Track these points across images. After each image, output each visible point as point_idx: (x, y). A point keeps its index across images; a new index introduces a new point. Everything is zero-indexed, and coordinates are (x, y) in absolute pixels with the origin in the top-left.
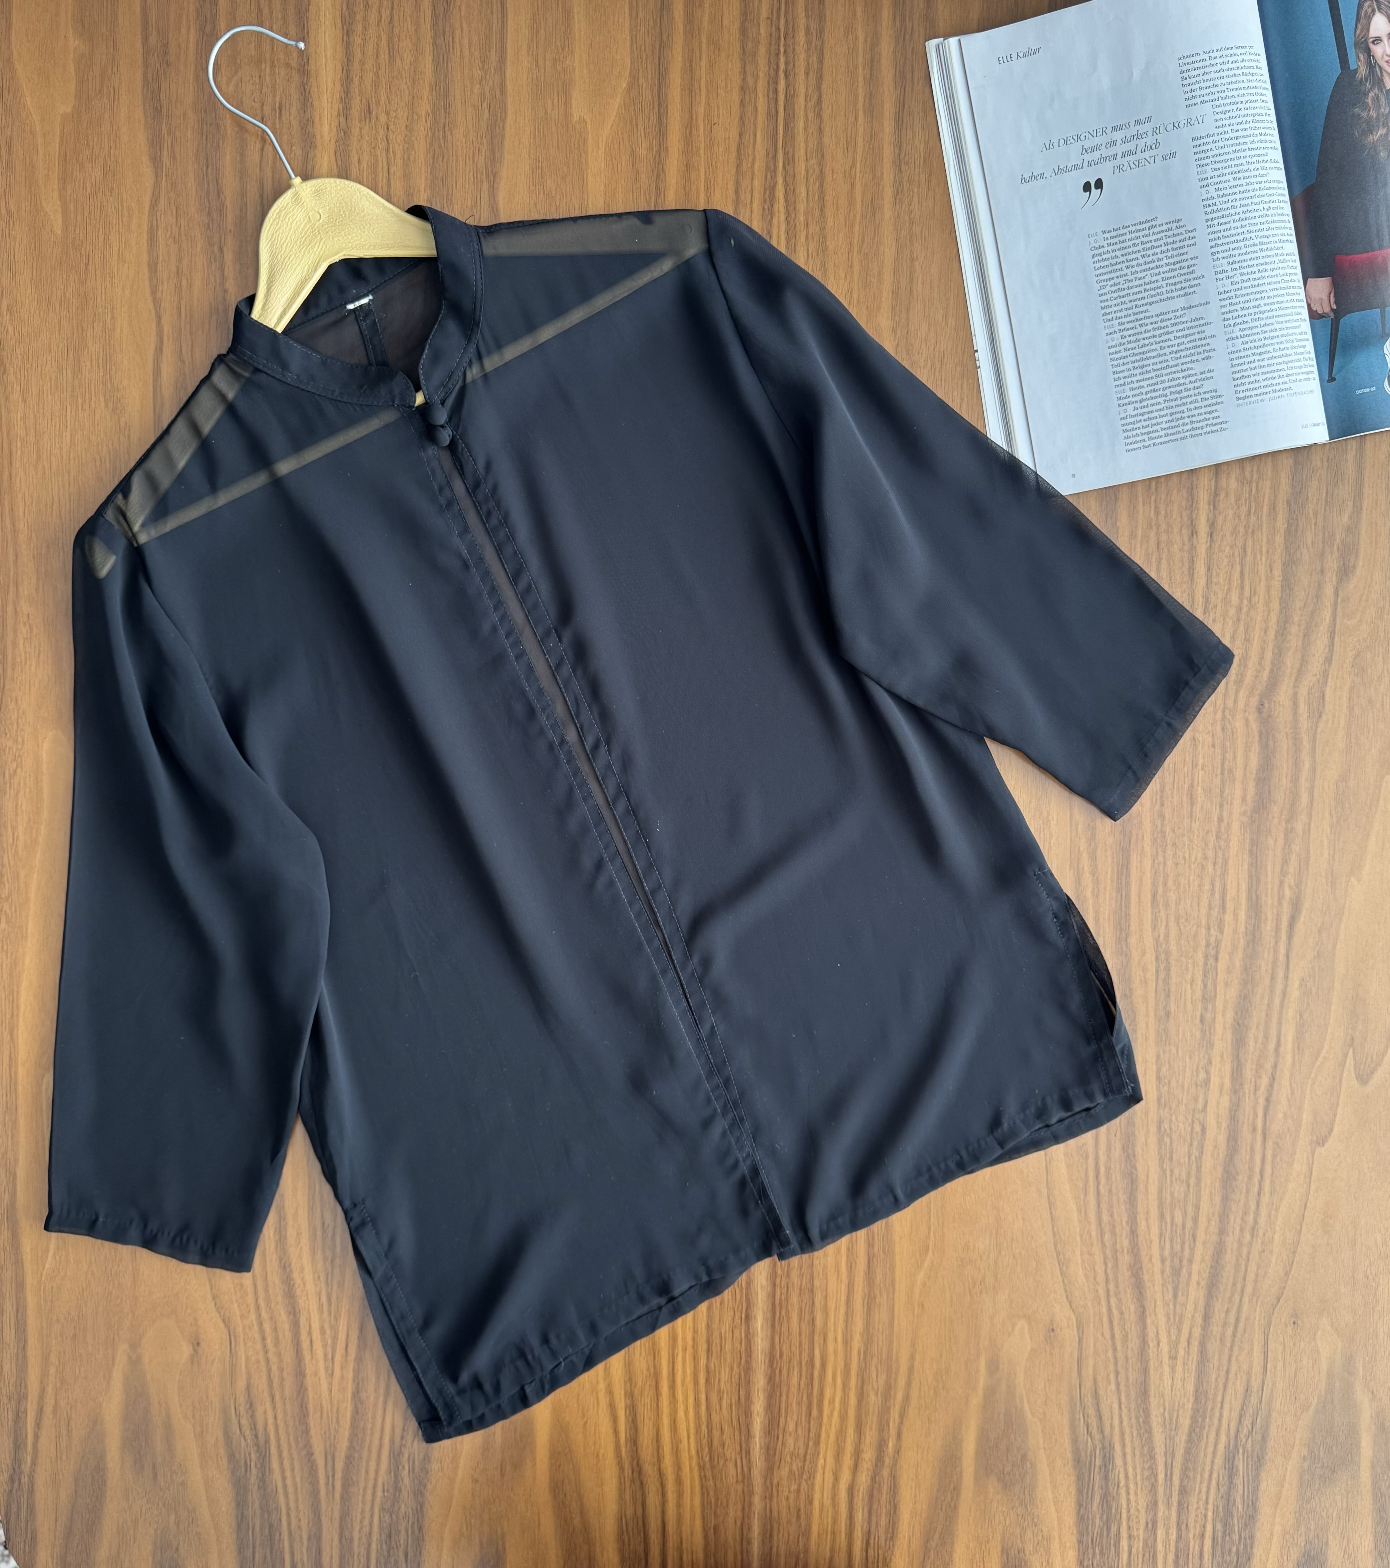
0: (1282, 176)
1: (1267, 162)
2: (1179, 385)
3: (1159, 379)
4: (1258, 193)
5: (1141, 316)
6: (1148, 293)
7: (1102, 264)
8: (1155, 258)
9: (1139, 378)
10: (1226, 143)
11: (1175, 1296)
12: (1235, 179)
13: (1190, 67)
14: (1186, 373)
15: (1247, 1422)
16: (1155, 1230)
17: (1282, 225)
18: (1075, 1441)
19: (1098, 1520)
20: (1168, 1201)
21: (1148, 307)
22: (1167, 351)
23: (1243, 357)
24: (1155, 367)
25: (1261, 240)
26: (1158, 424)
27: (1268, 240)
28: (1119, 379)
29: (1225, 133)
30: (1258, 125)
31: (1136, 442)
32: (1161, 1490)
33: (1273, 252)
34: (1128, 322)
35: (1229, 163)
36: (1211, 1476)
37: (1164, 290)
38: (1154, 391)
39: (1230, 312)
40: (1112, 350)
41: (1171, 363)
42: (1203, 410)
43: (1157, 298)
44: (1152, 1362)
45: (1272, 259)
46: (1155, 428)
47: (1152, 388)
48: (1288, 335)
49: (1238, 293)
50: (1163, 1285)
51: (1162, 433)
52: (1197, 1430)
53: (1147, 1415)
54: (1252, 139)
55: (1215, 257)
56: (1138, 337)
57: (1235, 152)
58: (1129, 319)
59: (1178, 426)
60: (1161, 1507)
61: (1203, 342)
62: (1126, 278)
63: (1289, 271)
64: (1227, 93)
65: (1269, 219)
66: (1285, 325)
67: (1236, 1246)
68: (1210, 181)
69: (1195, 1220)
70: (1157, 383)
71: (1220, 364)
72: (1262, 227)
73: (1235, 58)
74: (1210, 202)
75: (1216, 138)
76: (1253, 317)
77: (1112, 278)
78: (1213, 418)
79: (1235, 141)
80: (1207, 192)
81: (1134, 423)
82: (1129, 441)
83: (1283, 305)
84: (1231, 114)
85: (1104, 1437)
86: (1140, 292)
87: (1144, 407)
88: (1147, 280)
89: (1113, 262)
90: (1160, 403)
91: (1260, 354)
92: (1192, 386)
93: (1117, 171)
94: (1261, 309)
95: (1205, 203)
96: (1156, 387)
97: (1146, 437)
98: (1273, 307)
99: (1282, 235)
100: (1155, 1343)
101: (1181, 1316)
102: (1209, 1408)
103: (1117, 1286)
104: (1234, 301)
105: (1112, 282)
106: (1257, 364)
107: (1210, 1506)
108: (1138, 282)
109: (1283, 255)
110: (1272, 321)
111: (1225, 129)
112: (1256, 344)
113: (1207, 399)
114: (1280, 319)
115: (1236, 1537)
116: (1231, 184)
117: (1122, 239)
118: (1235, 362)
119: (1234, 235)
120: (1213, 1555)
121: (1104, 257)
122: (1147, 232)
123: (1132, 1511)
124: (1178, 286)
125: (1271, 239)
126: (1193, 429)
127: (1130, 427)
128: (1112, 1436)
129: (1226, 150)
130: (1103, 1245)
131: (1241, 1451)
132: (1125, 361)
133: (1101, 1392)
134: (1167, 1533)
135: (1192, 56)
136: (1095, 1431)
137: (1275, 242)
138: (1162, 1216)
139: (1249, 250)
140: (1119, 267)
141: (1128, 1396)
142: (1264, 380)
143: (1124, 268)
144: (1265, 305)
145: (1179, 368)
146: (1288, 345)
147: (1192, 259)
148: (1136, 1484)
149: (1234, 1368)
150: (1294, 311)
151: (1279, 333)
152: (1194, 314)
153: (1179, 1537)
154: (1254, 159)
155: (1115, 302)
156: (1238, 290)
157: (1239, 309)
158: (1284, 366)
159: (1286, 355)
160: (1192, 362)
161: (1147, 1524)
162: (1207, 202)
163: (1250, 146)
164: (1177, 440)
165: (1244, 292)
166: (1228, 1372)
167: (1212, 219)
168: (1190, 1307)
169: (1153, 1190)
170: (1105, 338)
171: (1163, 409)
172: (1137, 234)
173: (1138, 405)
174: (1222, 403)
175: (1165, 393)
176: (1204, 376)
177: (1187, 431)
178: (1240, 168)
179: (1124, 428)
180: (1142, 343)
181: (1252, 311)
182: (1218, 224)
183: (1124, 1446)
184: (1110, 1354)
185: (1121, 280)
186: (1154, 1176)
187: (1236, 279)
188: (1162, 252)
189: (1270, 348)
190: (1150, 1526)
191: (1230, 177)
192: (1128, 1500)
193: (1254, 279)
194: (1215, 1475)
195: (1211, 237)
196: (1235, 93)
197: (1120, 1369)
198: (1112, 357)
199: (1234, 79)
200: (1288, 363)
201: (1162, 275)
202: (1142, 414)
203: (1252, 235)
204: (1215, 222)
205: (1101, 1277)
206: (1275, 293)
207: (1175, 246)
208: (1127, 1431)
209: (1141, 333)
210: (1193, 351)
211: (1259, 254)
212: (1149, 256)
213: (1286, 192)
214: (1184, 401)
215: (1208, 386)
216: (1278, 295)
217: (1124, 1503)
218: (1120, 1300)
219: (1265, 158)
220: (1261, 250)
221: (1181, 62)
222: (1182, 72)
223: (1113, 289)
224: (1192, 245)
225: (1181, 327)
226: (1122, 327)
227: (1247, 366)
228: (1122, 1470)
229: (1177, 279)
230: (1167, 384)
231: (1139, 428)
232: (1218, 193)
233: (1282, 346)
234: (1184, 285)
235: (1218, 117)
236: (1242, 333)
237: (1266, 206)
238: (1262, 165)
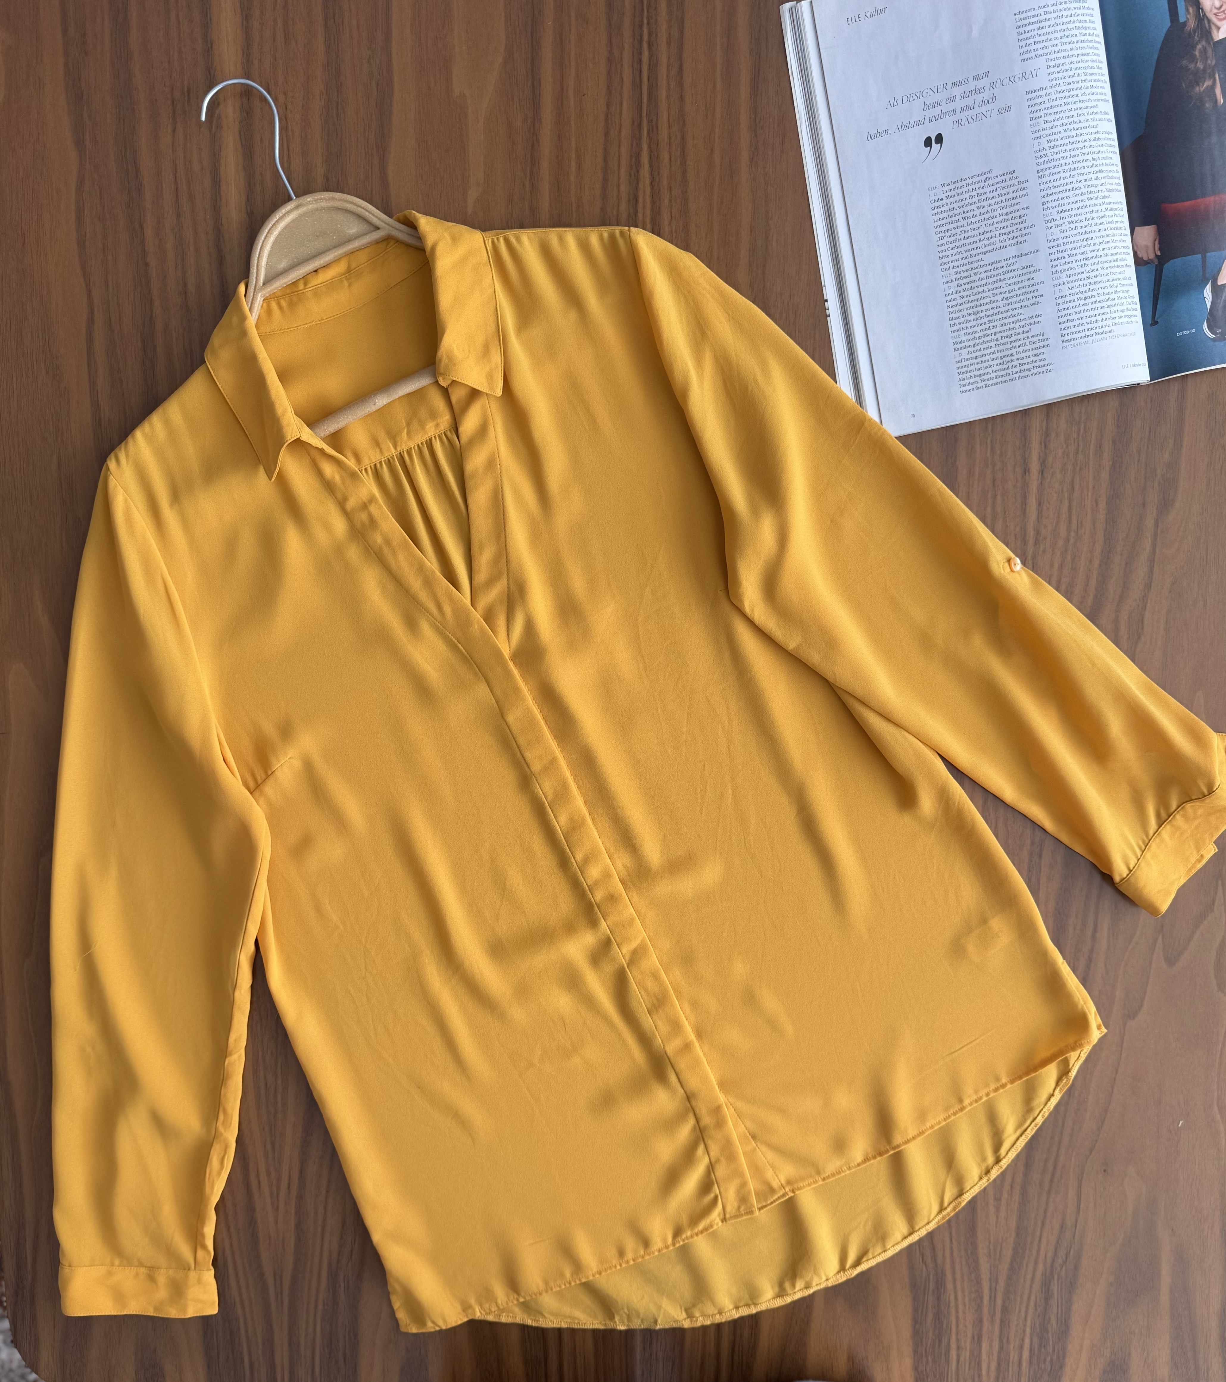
0: (1112, 127)
1: (1097, 113)
2: (1010, 329)
3: (991, 325)
4: (1087, 144)
5: (976, 265)
6: (982, 243)
7: (941, 216)
8: (989, 209)
9: (973, 323)
10: (1058, 95)
12: (1065, 131)
13: (1026, 22)
14: (1016, 319)
15: (1062, 1254)
17: (1110, 174)
19: (930, 1335)
21: (982, 256)
22: (999, 297)
23: (1069, 302)
24: (988, 313)
25: (1089, 189)
26: (990, 366)
27: (1096, 189)
28: (955, 324)
29: (1057, 85)
30: (1089, 78)
31: (970, 384)
32: (985, 1310)
33: (1100, 201)
34: (964, 271)
35: (1061, 115)
36: (1029, 1298)
37: (997, 239)
38: (987, 335)
39: (1058, 259)
40: (949, 298)
41: (1002, 309)
42: (1030, 353)
43: (990, 248)
45: (1099, 208)
46: (987, 370)
47: (985, 333)
48: (1112, 280)
49: (1066, 240)
51: (993, 375)
52: (1018, 1261)
53: (974, 1246)
54: (1082, 91)
55: (1045, 207)
56: (973, 285)
57: (1066, 104)
58: (964, 268)
59: (1008, 368)
60: (986, 1323)
61: (1032, 288)
62: (963, 229)
63: (1115, 219)
64: (1060, 47)
65: (1097, 169)
66: (1108, 271)
68: (1042, 133)
70: (989, 329)
71: (1047, 310)
72: (1090, 176)
73: (1068, 13)
74: (1042, 153)
75: (1048, 91)
76: (1079, 263)
77: (950, 230)
78: (1040, 360)
79: (1067, 94)
80: (1039, 144)
81: (968, 366)
82: (964, 382)
83: (1108, 252)
84: (1063, 68)
85: (936, 1264)
86: (975, 242)
87: (978, 351)
88: (981, 231)
89: (951, 213)
90: (991, 347)
91: (1085, 299)
92: (1020, 330)
93: (956, 126)
94: (1087, 256)
95: (1036, 154)
96: (989, 332)
97: (978, 379)
98: (1099, 253)
99: (1110, 184)
102: (1029, 1242)
104: (1061, 248)
105: (950, 233)
106: (1082, 308)
107: (1029, 1323)
108: (973, 233)
109: (1110, 203)
110: (1098, 267)
111: (1058, 82)
112: (1081, 289)
113: (1035, 342)
114: (1105, 265)
115: (1050, 1349)
116: (1062, 136)
117: (959, 191)
118: (1061, 307)
119: (1064, 185)
120: (1031, 1363)
121: (943, 209)
122: (982, 184)
123: (961, 1326)
124: (1010, 236)
125: (1099, 188)
126: (1021, 371)
127: (964, 370)
128: (944, 1264)
129: (1058, 102)
131: (1056, 1277)
132: (961, 308)
134: (991, 1346)
135: (1027, 11)
136: (929, 1260)
137: (1102, 191)
139: (1078, 198)
140: (955, 218)
142: (1088, 323)
143: (961, 219)
144: (1091, 251)
145: (1009, 314)
146: (1113, 290)
147: (1023, 209)
148: (964, 1304)
149: (1050, 1209)
150: (1119, 257)
151: (1104, 278)
152: (1024, 261)
153: (1001, 1348)
154: (1084, 111)
155: (952, 252)
156: (1066, 237)
157: (1066, 256)
158: (1108, 310)
159: (1110, 299)
160: (1022, 307)
161: (973, 1338)
162: (1039, 154)
163: (1082, 98)
164: (1006, 381)
165: (1071, 239)
166: (1046, 1211)
167: (1044, 170)
170: (943, 286)
171: (994, 353)
172: (973, 187)
173: (972, 349)
174: (1048, 345)
175: (996, 337)
176: (1032, 321)
177: (1016, 373)
178: (1071, 120)
179: (959, 371)
180: (975, 291)
181: (1079, 257)
182: (1049, 175)
183: (954, 1273)
185: (958, 231)
187: (1064, 227)
188: (996, 203)
189: (1095, 293)
190: (976, 1339)
191: (1061, 129)
192: (957, 1318)
193: (1082, 227)
194: (1033, 1298)
195: (1042, 187)
196: (1068, 47)
198: (949, 304)
199: (1067, 33)
200: (1111, 306)
201: (996, 225)
202: (976, 358)
203: (1081, 185)
204: (1046, 173)
206: (1101, 240)
207: (1008, 197)
208: (958, 1261)
209: (975, 281)
210: (1022, 297)
211: (1088, 203)
212: (984, 207)
213: (1116, 143)
214: (1014, 344)
215: (1036, 330)
216: (1104, 243)
217: (954, 1320)
219: (1096, 110)
220: (1089, 199)
221: (1017, 17)
222: (1018, 27)
223: (951, 239)
224: (1023, 195)
225: (1012, 274)
226: (958, 276)
227: (1072, 310)
228: (952, 1292)
229: (1010, 229)
230: (998, 329)
231: (972, 370)
232: (1049, 144)
233: (1106, 291)
234: (1015, 234)
235: (1051, 70)
236: (1068, 279)
237: (1096, 156)
238: (1092, 116)
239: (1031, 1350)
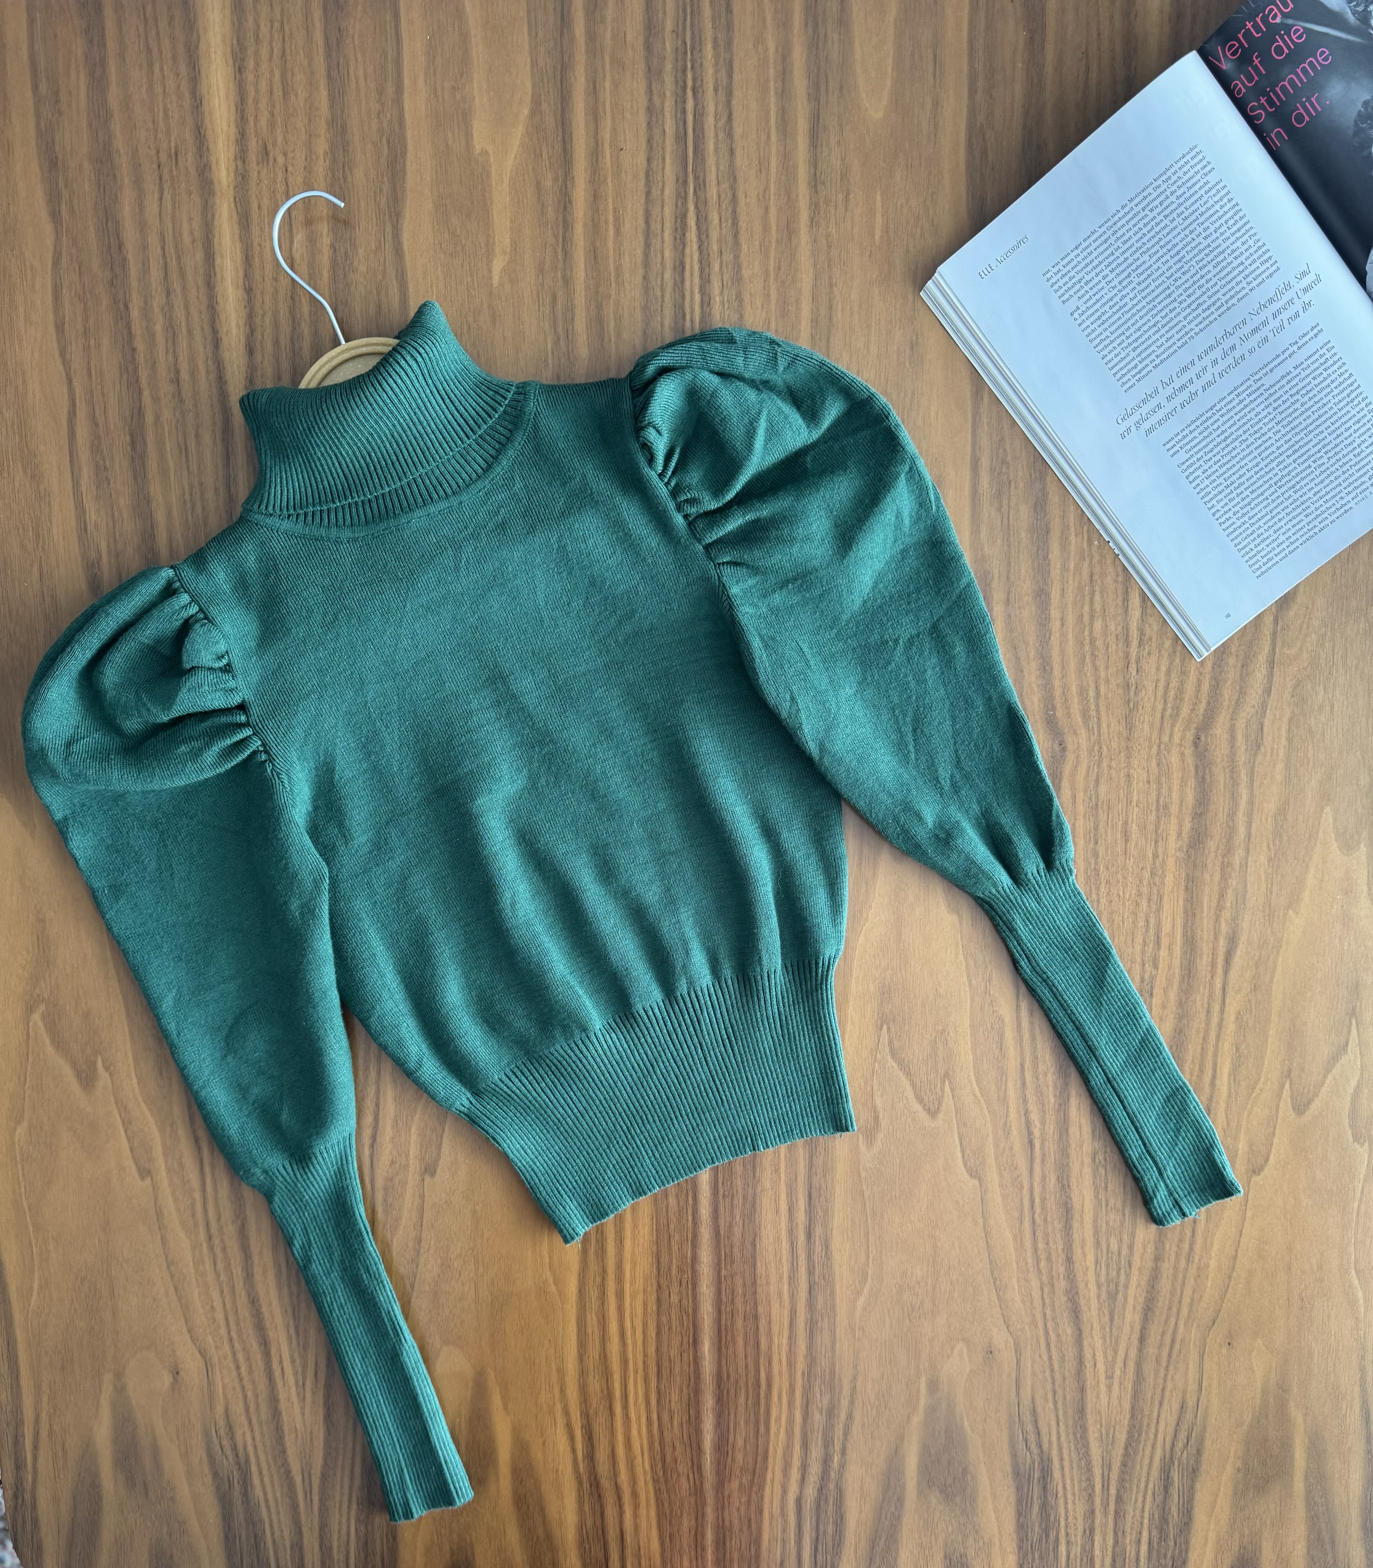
11: (1112, 1320)
15: (1182, 1436)
16: (1091, 1258)
18: (1014, 1456)
19: (1036, 1529)
20: (1104, 1229)
32: (1097, 1500)
36: (1146, 1486)
44: (1089, 1382)
50: (1099, 1309)
52: (1134, 1444)
53: (1084, 1429)
60: (1098, 1515)
67: (1171, 1271)
69: (1131, 1247)
85: (1042, 1452)
100: (1092, 1364)
101: (1118, 1338)
102: (1145, 1424)
103: (1054, 1311)
107: (1146, 1515)
115: (1172, 1543)
120: (1149, 1559)
123: (1070, 1519)
128: (1049, 1451)
130: (1040, 1271)
133: (1039, 1410)
134: (1104, 1540)
136: (1033, 1447)
138: (1097, 1244)
141: (1065, 1413)
148: (1074, 1494)
149: (1169, 1385)
153: (1116, 1542)
161: (1084, 1531)
166: (1163, 1390)
168: (1126, 1329)
169: (1088, 1218)
183: (1061, 1460)
184: (1048, 1374)
186: (1089, 1205)
190: (1087, 1532)
192: (1066, 1509)
194: (1151, 1486)
197: (1057, 1388)
205: (1037, 1302)
208: (1065, 1445)
217: (1062, 1511)
218: (1057, 1324)
228: (1060, 1481)
239: (1150, 1543)
